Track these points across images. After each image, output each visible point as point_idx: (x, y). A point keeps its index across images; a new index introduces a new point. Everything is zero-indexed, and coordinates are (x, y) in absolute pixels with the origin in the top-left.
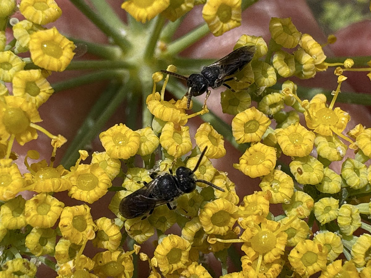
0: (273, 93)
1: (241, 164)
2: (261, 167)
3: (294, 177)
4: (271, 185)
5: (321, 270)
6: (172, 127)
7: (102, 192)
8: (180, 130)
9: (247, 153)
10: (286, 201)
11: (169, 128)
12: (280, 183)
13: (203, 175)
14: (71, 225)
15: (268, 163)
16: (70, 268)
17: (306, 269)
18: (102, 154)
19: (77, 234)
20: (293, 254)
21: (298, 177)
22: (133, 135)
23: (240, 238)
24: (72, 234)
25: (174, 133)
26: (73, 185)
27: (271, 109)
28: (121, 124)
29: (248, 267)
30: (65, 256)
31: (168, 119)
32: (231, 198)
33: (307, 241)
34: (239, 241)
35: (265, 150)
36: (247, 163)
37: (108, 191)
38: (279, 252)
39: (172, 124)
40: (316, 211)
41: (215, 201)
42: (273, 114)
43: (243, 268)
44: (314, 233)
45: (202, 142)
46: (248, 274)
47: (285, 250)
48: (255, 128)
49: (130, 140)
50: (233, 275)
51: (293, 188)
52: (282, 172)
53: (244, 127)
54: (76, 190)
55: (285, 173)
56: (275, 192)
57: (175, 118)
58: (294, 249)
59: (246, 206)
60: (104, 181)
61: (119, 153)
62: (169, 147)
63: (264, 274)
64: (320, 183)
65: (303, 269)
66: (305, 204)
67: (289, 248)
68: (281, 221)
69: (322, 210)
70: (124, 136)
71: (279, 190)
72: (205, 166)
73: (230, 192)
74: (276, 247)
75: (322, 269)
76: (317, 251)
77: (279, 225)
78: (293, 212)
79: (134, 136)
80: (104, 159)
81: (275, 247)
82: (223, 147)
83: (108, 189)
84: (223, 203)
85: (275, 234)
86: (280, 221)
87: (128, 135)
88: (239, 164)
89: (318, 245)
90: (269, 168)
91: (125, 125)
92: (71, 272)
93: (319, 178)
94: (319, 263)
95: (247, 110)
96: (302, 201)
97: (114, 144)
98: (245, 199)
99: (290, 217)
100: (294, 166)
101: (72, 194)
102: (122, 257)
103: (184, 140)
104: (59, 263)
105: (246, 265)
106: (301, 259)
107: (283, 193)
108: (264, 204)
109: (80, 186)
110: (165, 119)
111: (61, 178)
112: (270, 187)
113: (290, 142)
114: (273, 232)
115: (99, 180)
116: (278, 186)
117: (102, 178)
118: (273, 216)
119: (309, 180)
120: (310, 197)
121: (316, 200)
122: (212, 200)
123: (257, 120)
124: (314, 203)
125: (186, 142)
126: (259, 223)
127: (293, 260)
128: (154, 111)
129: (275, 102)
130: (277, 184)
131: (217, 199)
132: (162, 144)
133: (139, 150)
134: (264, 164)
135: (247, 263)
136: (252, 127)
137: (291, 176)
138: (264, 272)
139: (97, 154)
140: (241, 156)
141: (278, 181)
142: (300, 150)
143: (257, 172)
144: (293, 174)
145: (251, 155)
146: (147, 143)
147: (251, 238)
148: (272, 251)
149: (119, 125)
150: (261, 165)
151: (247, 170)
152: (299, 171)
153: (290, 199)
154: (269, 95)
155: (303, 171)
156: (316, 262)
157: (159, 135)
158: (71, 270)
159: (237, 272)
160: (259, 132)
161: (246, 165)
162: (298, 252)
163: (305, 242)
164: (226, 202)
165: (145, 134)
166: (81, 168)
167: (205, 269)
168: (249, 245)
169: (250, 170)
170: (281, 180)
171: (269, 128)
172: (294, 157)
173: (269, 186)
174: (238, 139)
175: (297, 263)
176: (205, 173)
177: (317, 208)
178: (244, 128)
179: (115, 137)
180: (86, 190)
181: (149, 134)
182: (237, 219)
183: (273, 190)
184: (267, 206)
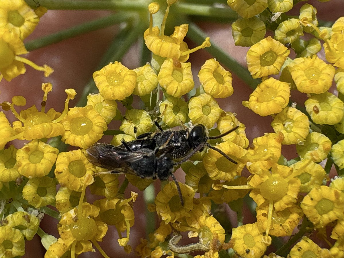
0: (290, 18)
1: (251, 102)
2: (271, 104)
3: (310, 117)
4: (284, 124)
5: (337, 219)
6: (172, 64)
7: (97, 135)
8: (181, 67)
9: (258, 89)
10: (299, 141)
11: (168, 64)
12: (293, 122)
13: (207, 115)
14: (67, 171)
15: (279, 99)
16: (71, 217)
17: (321, 217)
18: (97, 96)
19: (74, 180)
20: (307, 200)
21: (314, 117)
22: (129, 73)
23: (248, 184)
24: (68, 180)
25: (174, 70)
26: (67, 130)
27: (288, 38)
28: (116, 62)
29: (262, 218)
30: (66, 205)
31: (167, 55)
32: (240, 141)
33: (322, 186)
34: (247, 187)
35: (278, 86)
36: (257, 100)
37: (103, 135)
38: (290, 199)
39: (171, 60)
40: (333, 154)
41: (221, 144)
42: (291, 42)
43: (258, 219)
44: (331, 178)
45: (206, 80)
46: (262, 225)
47: (298, 197)
48: (272, 59)
49: (125, 79)
50: (247, 227)
51: (308, 128)
52: (297, 110)
53: (260, 59)
54: (69, 135)
55: (300, 111)
56: (288, 132)
57: (174, 53)
58: (307, 196)
59: (256, 149)
60: (98, 124)
61: (113, 94)
62: (167, 86)
63: (281, 225)
64: (340, 124)
65: (317, 218)
66: (322, 146)
67: (302, 195)
68: (294, 166)
69: (341, 153)
70: (118, 75)
71: (292, 130)
72: (210, 107)
73: (238, 134)
74: (288, 194)
75: (338, 217)
76: (333, 198)
77: (292, 171)
78: (308, 155)
79: (130, 75)
80: (99, 101)
81: (286, 194)
82: (231, 85)
83: (104, 132)
84: (230, 146)
85: (287, 180)
86: (292, 166)
87: (123, 74)
88: (248, 101)
89: (335, 191)
90: (281, 106)
91: (120, 63)
92: (72, 221)
93: (338, 117)
94: (335, 211)
95: (262, 40)
96: (319, 143)
97: (108, 84)
98: (254, 142)
99: (304, 161)
100: (310, 105)
101: (65, 140)
102: (121, 205)
103: (185, 77)
104: (61, 213)
105: (260, 216)
106: (315, 207)
107: (297, 133)
108: (275, 147)
109: (74, 131)
110: (163, 55)
111: (52, 122)
112: (283, 127)
113: (305, 78)
114: (285, 178)
115: (93, 124)
116: (292, 125)
117: (96, 121)
118: (285, 160)
119: (326, 119)
120: (327, 139)
121: (335, 141)
122: (217, 143)
123: (275, 50)
124: (332, 145)
125: (186, 80)
126: (269, 168)
127: (306, 208)
128: (152, 46)
129: (292, 28)
130: (291, 123)
131: (223, 142)
132: (160, 82)
133: (135, 90)
134: (275, 101)
135: (261, 213)
136: (269, 59)
137: (306, 115)
138: (280, 223)
139: (92, 96)
140: (252, 93)
141: (292, 120)
142: (317, 86)
143: (267, 109)
144: (309, 112)
145: (262, 91)
146: (145, 83)
147: (260, 184)
148: (283, 199)
149: (113, 63)
150: (272, 102)
151: (257, 107)
152: (316, 109)
153: (305, 139)
154: (286, 21)
155: (320, 109)
156: (332, 210)
157: (158, 72)
158: (73, 219)
159: (252, 223)
160: (277, 64)
161: (256, 102)
162: (312, 199)
163: (320, 188)
164: (233, 145)
165: (144, 72)
166: (74, 111)
167: (216, 221)
168: (257, 191)
169: (260, 108)
170: (294, 119)
171: (287, 59)
172: (311, 94)
173: (282, 125)
174: (253, 74)
175: (310, 211)
176: (209, 114)
177: (335, 151)
178: (260, 61)
179: (110, 76)
180: (80, 135)
181: (148, 72)
182: (245, 164)
183: (286, 130)
184: (278, 149)
